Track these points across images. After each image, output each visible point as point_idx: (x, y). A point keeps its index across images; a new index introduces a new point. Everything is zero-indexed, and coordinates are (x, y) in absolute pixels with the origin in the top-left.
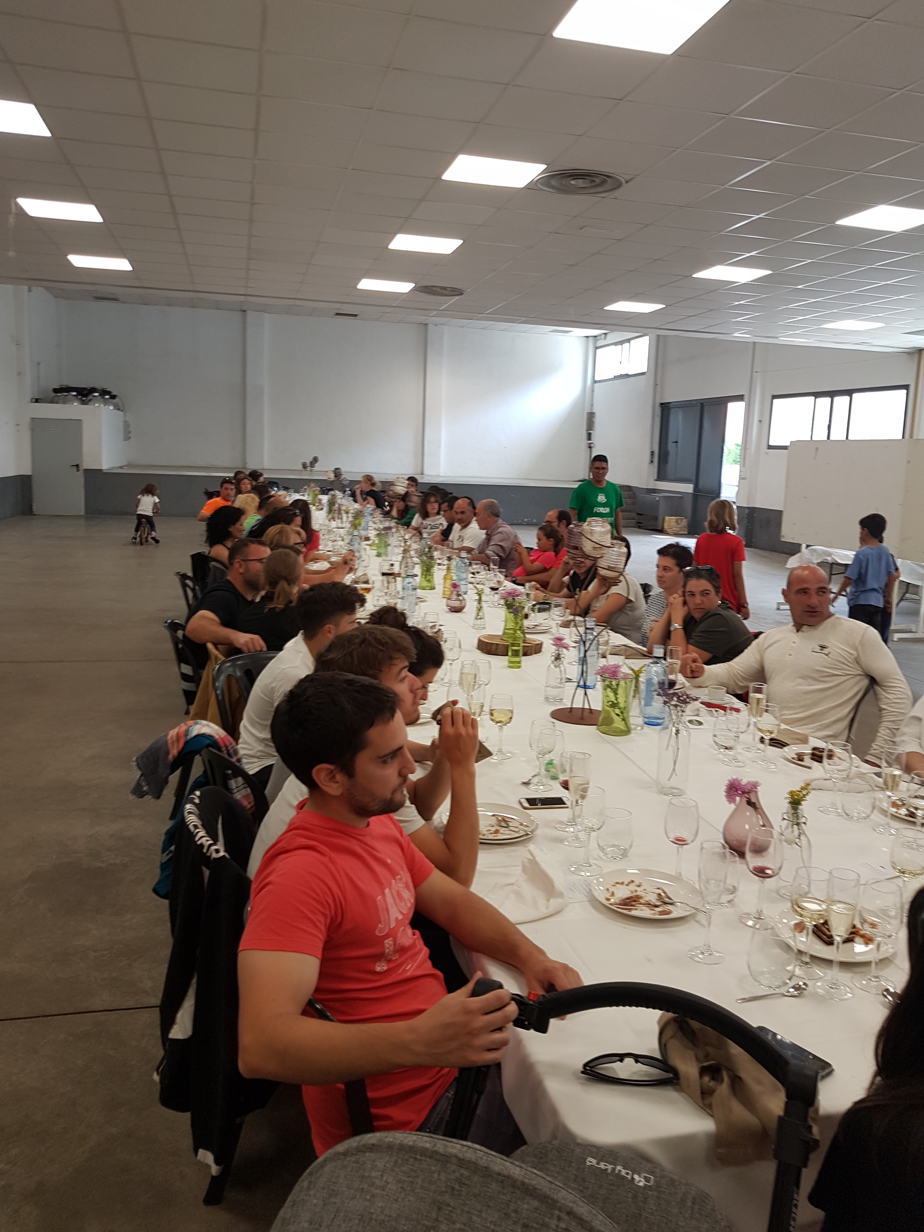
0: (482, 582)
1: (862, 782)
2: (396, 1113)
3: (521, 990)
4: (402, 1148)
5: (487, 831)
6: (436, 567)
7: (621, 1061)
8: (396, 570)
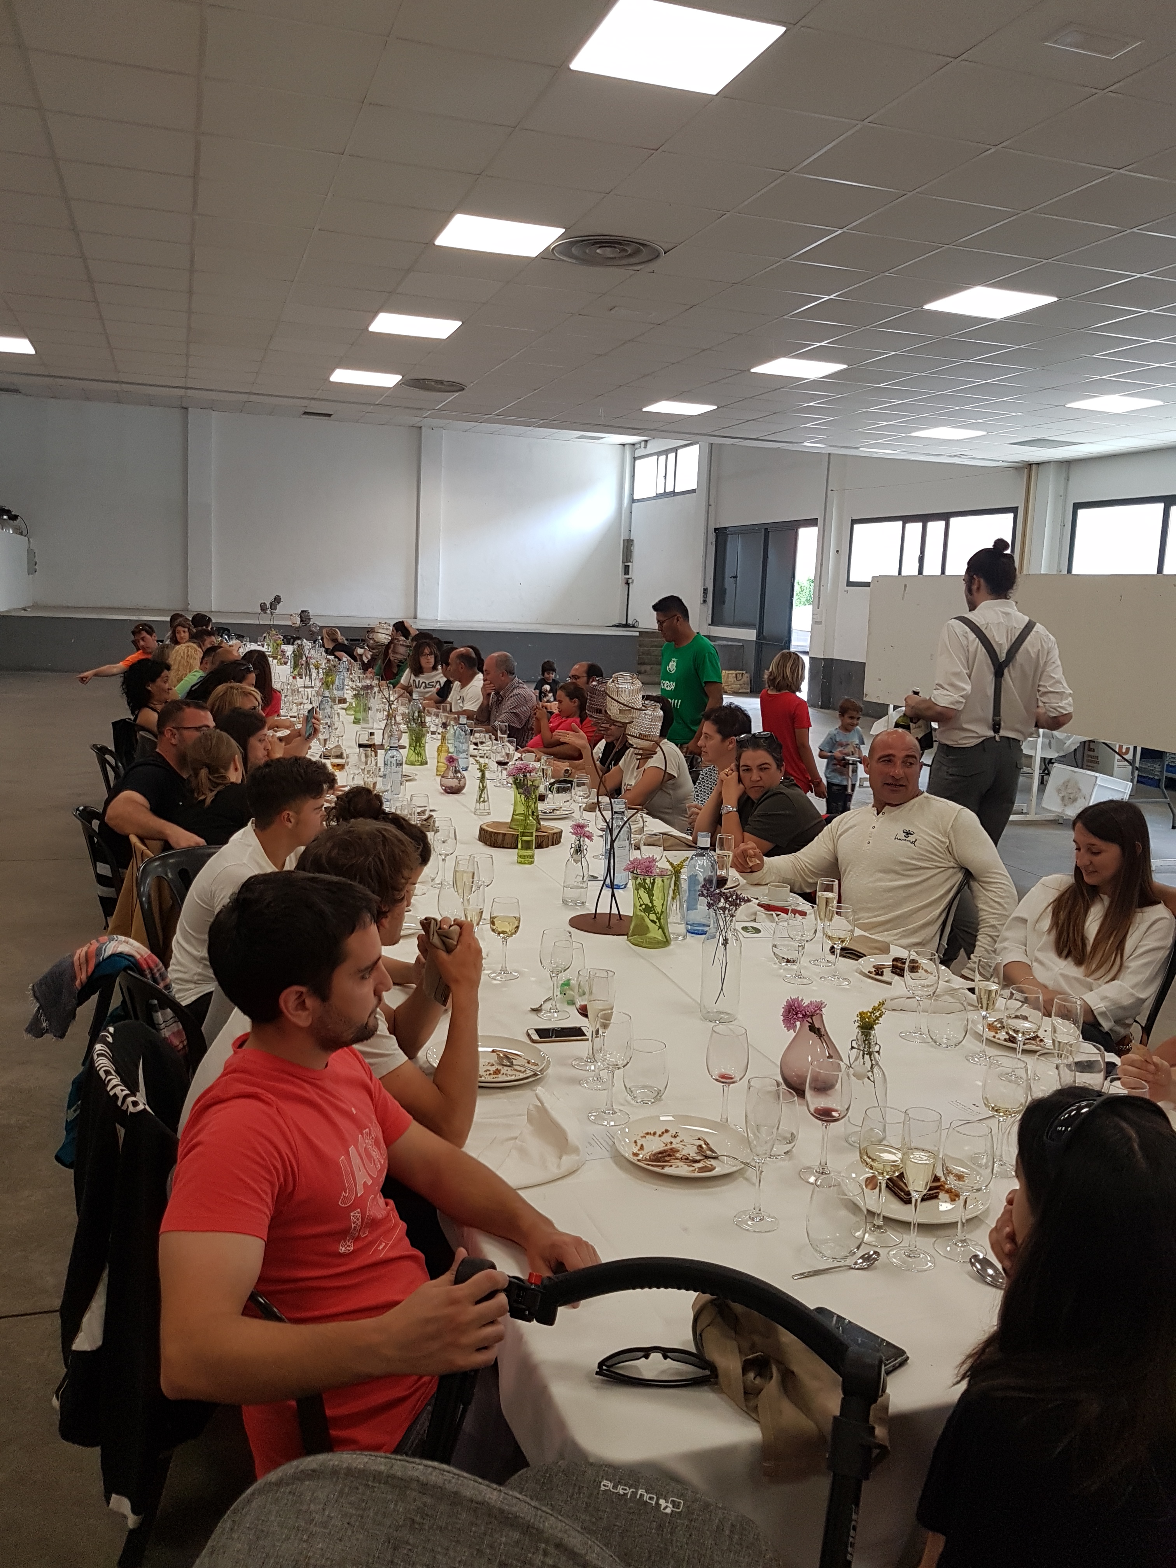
0: (487, 755)
1: (953, 1000)
2: (360, 1433)
3: (522, 1272)
4: (350, 1472)
5: (485, 1071)
6: (429, 735)
7: (647, 1357)
8: (377, 740)
